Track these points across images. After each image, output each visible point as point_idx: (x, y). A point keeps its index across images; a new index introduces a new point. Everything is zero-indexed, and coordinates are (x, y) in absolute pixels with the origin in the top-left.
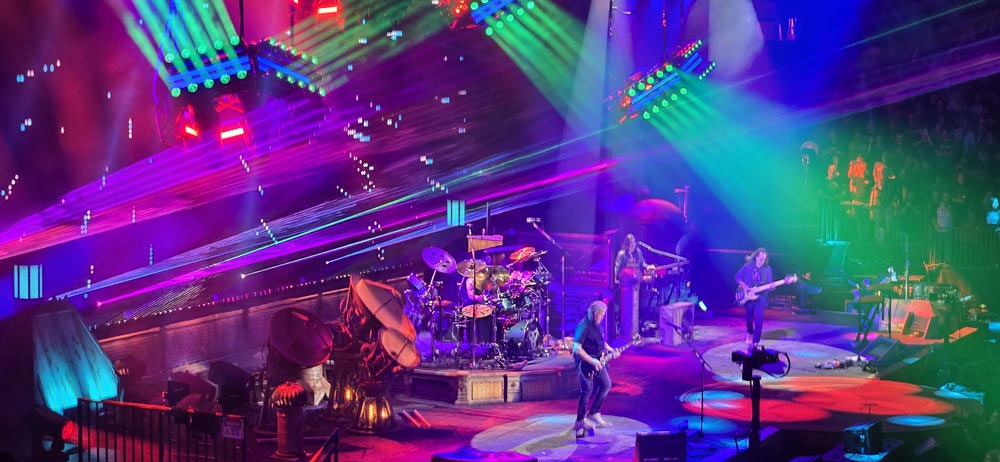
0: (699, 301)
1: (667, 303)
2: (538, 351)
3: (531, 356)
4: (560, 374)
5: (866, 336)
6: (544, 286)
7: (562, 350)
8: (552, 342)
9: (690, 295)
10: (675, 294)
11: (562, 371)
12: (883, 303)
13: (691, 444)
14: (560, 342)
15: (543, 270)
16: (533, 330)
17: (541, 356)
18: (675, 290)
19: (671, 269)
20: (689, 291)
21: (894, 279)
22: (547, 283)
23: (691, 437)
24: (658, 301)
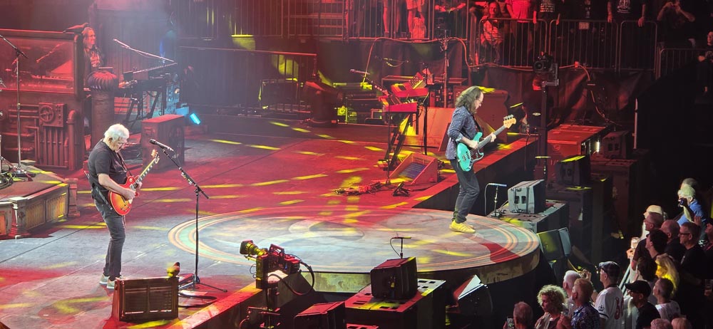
0: (191, 112)
1: (150, 115)
4: (16, 207)
5: (397, 152)
7: (19, 176)
9: (178, 106)
10: (160, 106)
11: (18, 203)
12: (417, 113)
13: (184, 292)
14: (15, 166)
18: (160, 98)
19: (153, 73)
20: (177, 101)
21: (430, 82)
23: (185, 282)
24: (139, 113)
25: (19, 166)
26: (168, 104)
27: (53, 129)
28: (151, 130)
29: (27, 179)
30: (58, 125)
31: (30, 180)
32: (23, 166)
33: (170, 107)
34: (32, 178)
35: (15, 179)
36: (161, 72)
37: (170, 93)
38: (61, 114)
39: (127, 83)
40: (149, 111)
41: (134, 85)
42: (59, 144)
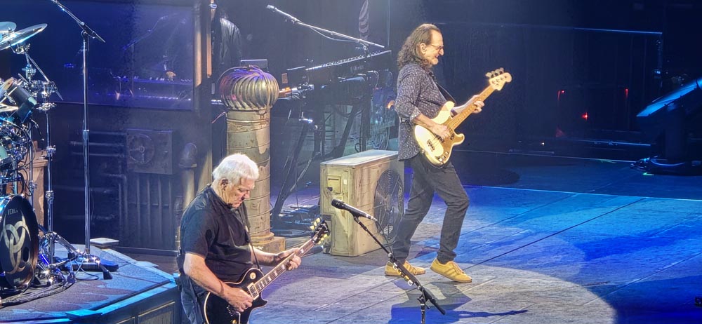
1: (338, 153)
2: (27, 273)
3: (10, 287)
6: (39, 115)
7: (87, 268)
8: (61, 251)
9: (393, 134)
10: (358, 129)
11: (85, 320)
14: (79, 249)
15: (37, 76)
16: (12, 220)
17: (35, 284)
18: (358, 118)
19: (344, 70)
22: (46, 106)
24: (317, 148)
25: (88, 251)
26: (375, 130)
27: (153, 177)
28: (339, 179)
29: (101, 275)
30: (162, 172)
31: (107, 277)
32: (93, 250)
33: (378, 135)
34: (112, 274)
35: (80, 275)
36: (361, 67)
37: (377, 109)
38: (168, 150)
39: (295, 89)
40: (338, 143)
41: (308, 93)
42: (164, 208)
